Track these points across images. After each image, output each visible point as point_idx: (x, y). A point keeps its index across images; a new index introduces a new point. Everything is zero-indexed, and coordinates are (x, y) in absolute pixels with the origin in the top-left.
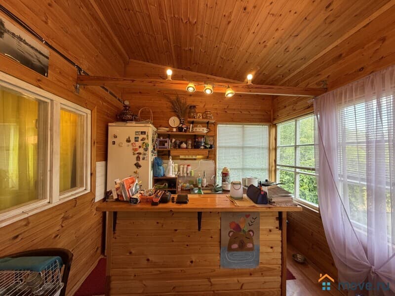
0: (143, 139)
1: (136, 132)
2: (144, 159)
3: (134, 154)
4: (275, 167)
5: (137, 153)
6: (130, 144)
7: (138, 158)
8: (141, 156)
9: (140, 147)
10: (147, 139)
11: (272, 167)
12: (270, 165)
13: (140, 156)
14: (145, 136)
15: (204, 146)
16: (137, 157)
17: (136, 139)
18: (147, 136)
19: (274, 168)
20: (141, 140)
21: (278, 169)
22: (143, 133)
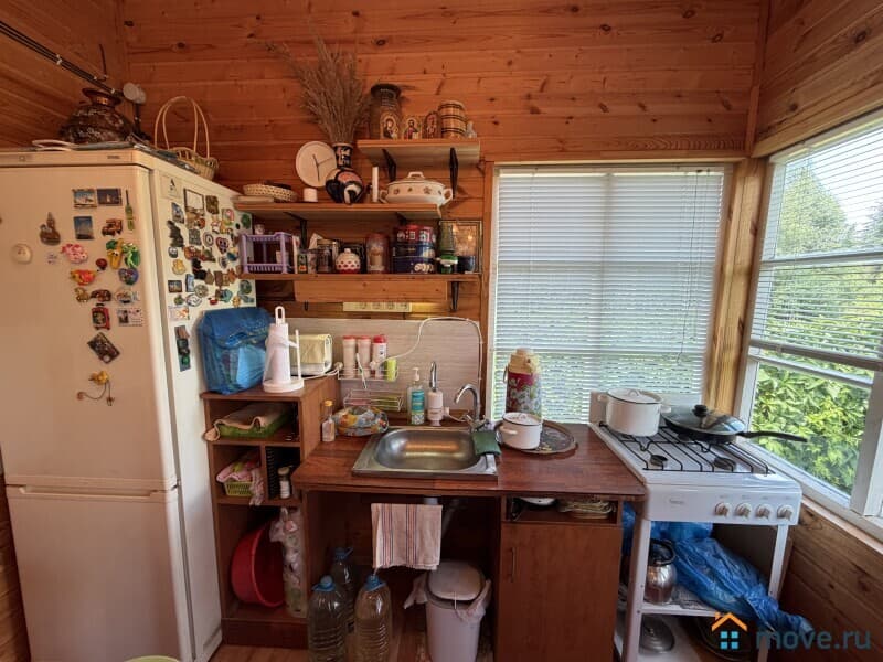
0: (112, 228)
1: (77, 193)
2: (124, 320)
3: (80, 299)
4: (742, 349)
5: (94, 295)
6: (56, 250)
7: (101, 317)
8: (113, 308)
9: (102, 265)
10: (131, 225)
11: (725, 348)
12: (713, 338)
13: (107, 305)
14: (117, 213)
15: (431, 261)
16: (95, 312)
17: (83, 228)
18: (129, 210)
19: (731, 356)
20: (104, 233)
21: (756, 360)
22: (110, 196)
